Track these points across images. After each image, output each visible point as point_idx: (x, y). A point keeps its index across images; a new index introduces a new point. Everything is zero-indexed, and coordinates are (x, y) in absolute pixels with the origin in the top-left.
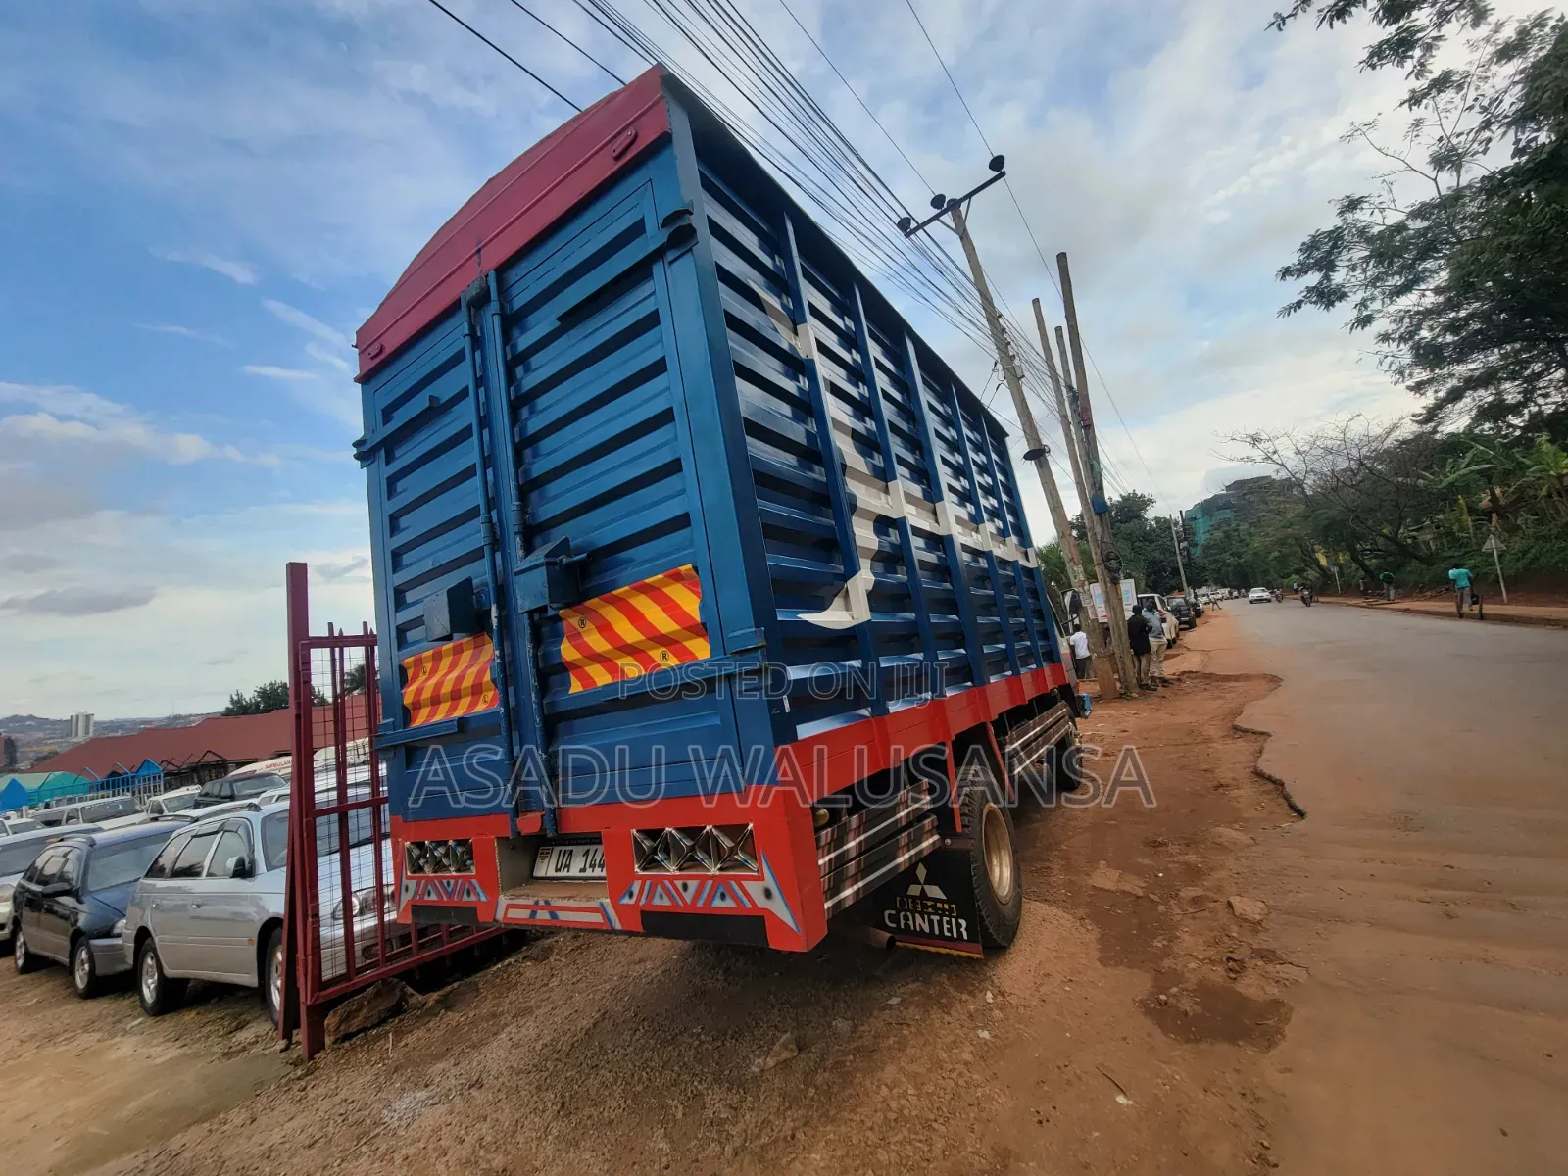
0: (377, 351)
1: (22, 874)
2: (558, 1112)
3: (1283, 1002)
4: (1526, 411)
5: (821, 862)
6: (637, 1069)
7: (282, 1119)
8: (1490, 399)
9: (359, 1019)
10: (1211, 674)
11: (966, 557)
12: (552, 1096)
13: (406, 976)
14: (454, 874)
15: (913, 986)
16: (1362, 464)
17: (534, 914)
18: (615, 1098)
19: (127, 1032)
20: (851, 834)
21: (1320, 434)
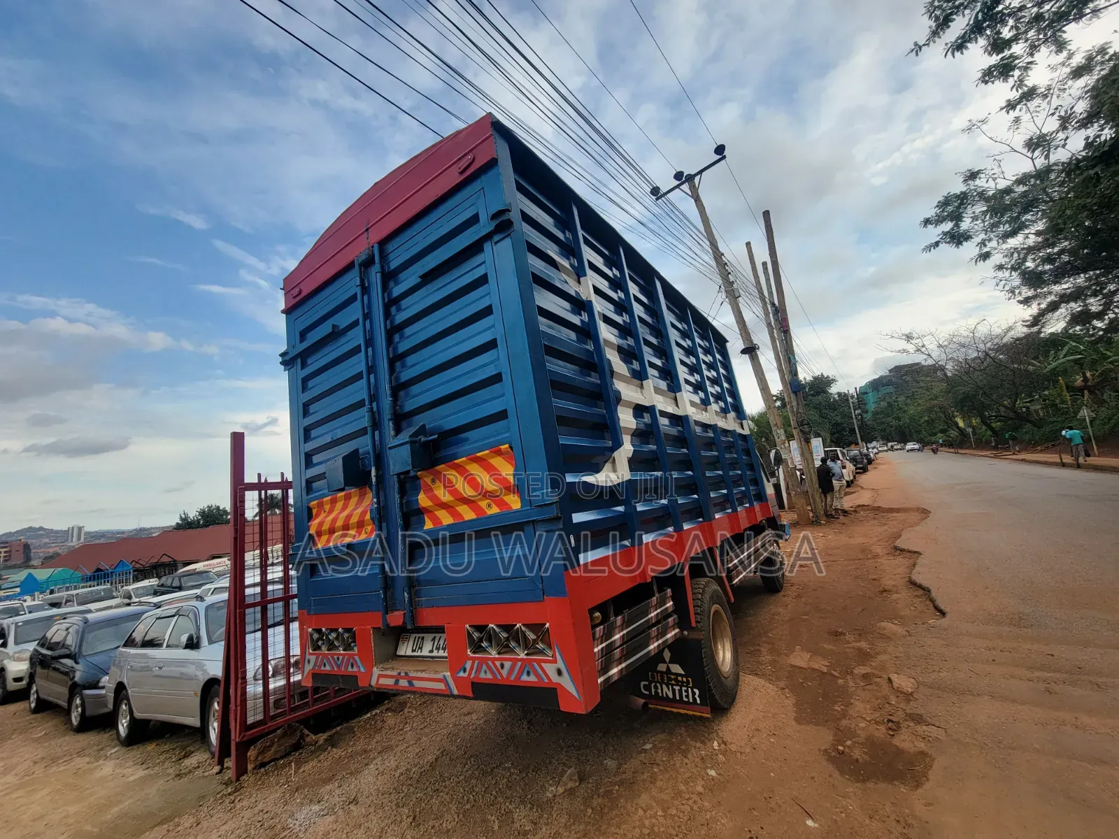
0: (297, 293)
1: (37, 642)
2: (411, 823)
3: (927, 753)
4: (1106, 317)
5: (596, 650)
6: (466, 793)
7: (218, 823)
8: (1079, 309)
9: (272, 752)
10: (879, 507)
11: (698, 430)
12: (407, 811)
13: (304, 722)
14: (342, 652)
15: (662, 736)
16: (987, 354)
17: (397, 682)
18: (451, 814)
19: (107, 757)
20: (617, 630)
21: (956, 334)
